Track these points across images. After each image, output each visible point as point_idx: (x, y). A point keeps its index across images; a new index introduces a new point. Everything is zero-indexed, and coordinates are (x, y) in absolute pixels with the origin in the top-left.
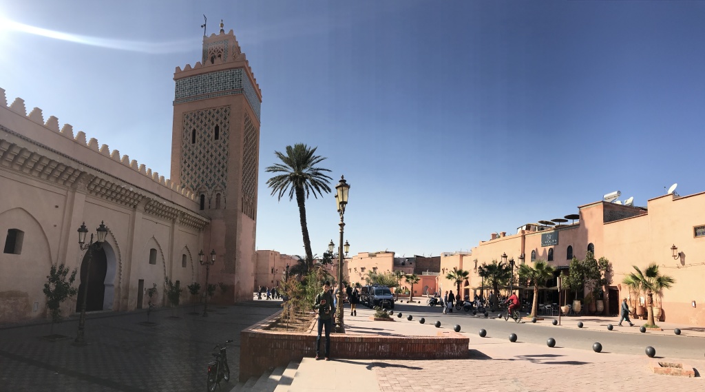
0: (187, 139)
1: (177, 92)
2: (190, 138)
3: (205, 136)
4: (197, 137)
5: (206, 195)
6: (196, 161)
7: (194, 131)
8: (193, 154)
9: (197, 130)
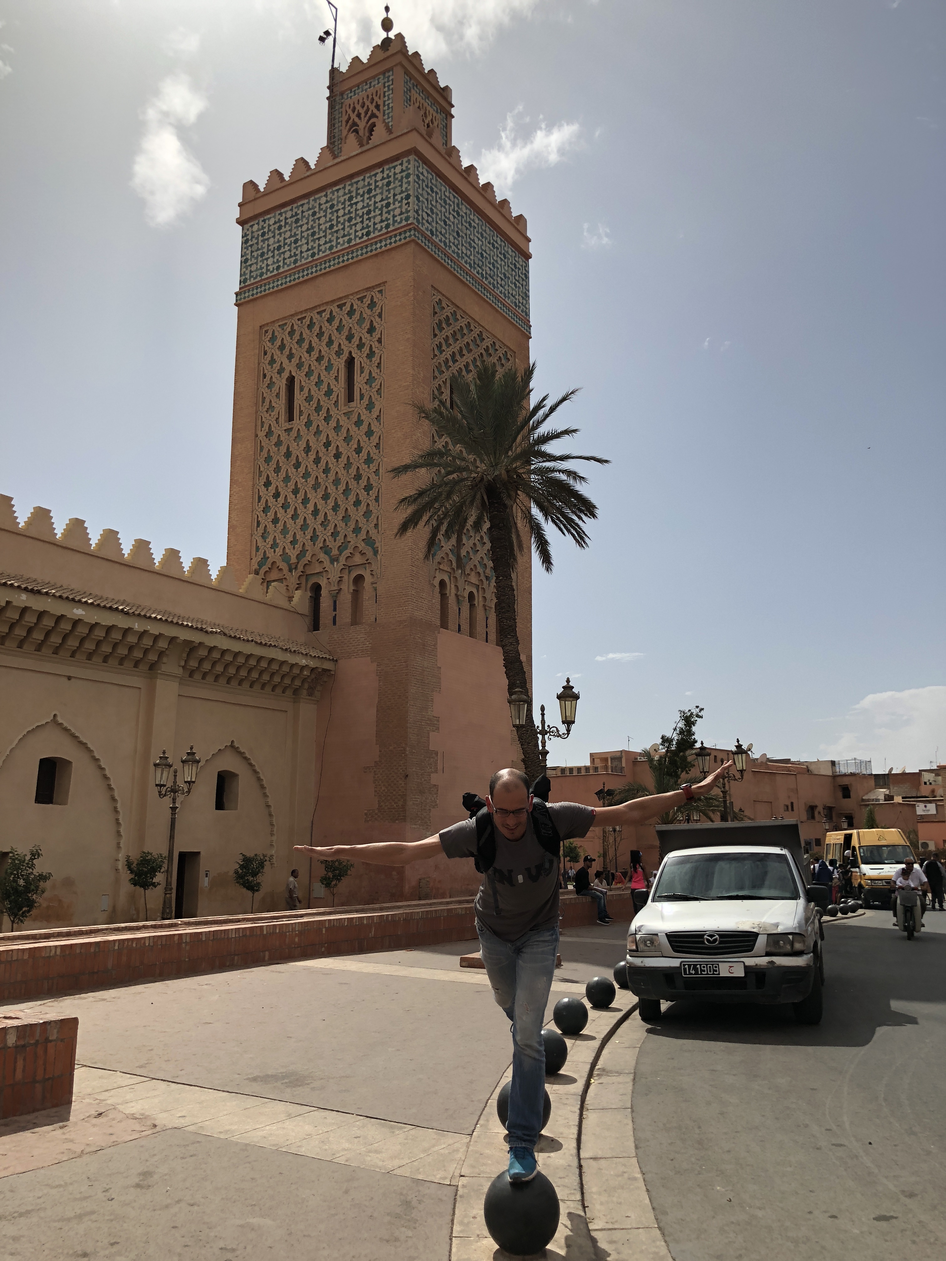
0: (271, 408)
1: (244, 262)
2: (281, 405)
3: (319, 395)
4: (299, 399)
5: (323, 583)
6: (296, 476)
7: (291, 380)
8: (288, 454)
9: (299, 377)
